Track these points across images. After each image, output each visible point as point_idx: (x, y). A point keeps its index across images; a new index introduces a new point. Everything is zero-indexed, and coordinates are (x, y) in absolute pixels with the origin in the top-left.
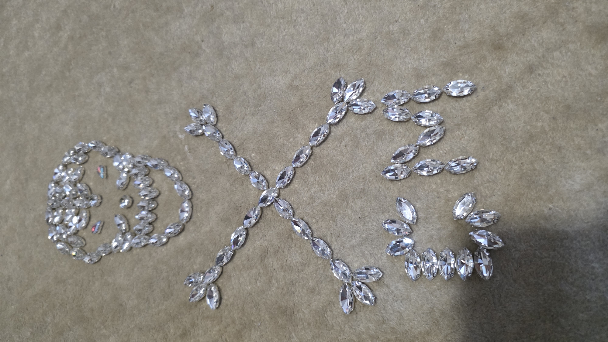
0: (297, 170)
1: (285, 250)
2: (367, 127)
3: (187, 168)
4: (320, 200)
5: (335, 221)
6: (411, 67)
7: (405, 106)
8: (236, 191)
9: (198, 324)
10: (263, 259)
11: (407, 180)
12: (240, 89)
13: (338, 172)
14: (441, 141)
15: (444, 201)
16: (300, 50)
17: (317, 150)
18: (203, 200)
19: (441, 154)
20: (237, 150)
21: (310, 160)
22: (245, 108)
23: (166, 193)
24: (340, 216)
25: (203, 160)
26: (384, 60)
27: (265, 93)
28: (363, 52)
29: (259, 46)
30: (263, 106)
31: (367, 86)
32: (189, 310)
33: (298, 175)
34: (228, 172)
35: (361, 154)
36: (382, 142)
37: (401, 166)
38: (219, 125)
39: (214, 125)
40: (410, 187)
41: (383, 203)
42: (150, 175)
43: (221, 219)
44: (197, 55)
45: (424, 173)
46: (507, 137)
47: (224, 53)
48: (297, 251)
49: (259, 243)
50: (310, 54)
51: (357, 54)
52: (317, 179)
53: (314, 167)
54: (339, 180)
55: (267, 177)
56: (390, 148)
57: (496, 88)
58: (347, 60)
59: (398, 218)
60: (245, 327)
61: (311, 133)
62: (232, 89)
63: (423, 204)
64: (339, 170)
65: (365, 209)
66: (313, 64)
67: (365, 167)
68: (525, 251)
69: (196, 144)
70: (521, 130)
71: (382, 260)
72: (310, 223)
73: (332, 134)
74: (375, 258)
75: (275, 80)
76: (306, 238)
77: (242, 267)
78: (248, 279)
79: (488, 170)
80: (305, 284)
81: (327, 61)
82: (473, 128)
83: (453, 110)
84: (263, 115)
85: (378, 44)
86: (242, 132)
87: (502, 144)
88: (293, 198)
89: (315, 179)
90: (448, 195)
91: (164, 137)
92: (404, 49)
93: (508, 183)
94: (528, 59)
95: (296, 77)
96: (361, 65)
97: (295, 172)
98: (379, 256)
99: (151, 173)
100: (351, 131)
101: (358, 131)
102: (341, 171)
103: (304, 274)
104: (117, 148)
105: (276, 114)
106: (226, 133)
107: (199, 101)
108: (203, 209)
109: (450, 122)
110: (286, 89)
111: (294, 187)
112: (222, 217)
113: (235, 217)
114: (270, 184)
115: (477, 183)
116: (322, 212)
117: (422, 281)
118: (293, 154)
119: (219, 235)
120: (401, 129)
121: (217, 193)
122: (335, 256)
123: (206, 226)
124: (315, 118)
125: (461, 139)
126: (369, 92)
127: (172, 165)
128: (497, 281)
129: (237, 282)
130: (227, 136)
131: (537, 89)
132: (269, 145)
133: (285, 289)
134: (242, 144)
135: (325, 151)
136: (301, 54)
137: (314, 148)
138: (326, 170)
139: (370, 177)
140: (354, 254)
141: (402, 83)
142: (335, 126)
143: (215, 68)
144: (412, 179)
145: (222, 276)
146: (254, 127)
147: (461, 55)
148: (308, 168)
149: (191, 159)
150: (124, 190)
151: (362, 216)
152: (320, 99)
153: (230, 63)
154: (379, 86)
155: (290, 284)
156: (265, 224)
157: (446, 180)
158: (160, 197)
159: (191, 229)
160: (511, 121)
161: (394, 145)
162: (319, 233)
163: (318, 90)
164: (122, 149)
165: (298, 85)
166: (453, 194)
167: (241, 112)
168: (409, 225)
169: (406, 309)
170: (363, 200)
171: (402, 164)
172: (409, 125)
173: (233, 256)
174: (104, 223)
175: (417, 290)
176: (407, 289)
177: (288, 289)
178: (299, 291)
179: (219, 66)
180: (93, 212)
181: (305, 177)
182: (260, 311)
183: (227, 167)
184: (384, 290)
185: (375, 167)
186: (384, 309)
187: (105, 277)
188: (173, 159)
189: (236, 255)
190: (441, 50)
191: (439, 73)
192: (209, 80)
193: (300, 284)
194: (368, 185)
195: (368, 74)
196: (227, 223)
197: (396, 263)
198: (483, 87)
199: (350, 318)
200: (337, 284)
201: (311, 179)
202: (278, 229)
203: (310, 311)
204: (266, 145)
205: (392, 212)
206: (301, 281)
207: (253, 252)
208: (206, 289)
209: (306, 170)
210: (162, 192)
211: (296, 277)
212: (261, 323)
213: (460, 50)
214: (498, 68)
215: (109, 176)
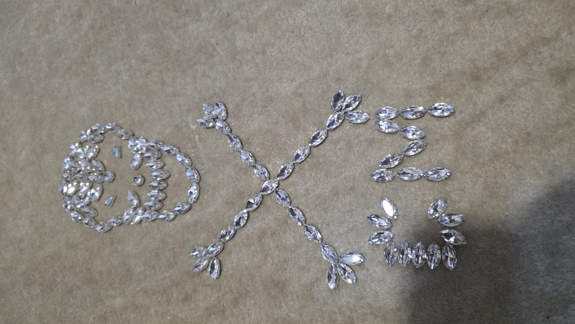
0: (297, 166)
1: (281, 233)
2: (360, 134)
3: (197, 155)
4: (314, 193)
5: (327, 212)
6: (401, 87)
7: (394, 120)
8: (241, 179)
9: (199, 291)
11: (391, 183)
12: (249, 91)
13: (332, 170)
14: (422, 152)
15: (420, 203)
16: (305, 62)
17: (314, 150)
18: (210, 185)
19: (421, 163)
20: (243, 144)
21: (308, 158)
22: (253, 107)
23: (176, 176)
24: (331, 208)
25: (212, 150)
26: (379, 79)
27: (271, 97)
28: (361, 71)
29: (270, 54)
30: (269, 108)
31: (363, 100)
32: (191, 278)
33: (297, 170)
34: (234, 162)
35: (353, 158)
36: (372, 149)
37: (387, 170)
38: (228, 120)
39: (225, 120)
40: (393, 189)
41: (369, 200)
42: (161, 158)
43: (226, 202)
44: (212, 56)
45: (406, 178)
46: (477, 154)
47: (237, 57)
48: (291, 234)
49: (258, 225)
50: (314, 67)
51: (356, 71)
52: (313, 175)
53: (311, 164)
54: (332, 177)
55: (269, 170)
56: (378, 155)
57: (471, 112)
58: (347, 75)
59: (381, 213)
60: (241, 296)
61: (311, 135)
62: (242, 90)
63: (403, 203)
64: (333, 169)
65: (353, 204)
66: (316, 75)
67: (356, 169)
68: (483, 248)
69: (206, 135)
70: (489, 150)
71: (364, 247)
72: (304, 212)
73: (329, 138)
74: (359, 246)
75: (282, 86)
76: (300, 224)
77: (241, 245)
78: (246, 255)
79: (459, 180)
80: (297, 262)
81: (329, 74)
82: (449, 144)
83: (433, 128)
84: (269, 115)
85: (375, 65)
86: (248, 128)
87: (472, 160)
88: (291, 189)
89: (311, 175)
90: (424, 198)
91: (177, 126)
92: (397, 72)
93: (474, 192)
94: (500, 91)
95: (301, 86)
96: (359, 81)
97: (294, 167)
98: (362, 244)
99: (162, 156)
100: (346, 137)
101: (352, 137)
102: (335, 170)
103: (296, 254)
104: (132, 132)
105: (281, 116)
106: (235, 128)
107: (211, 97)
108: (209, 192)
109: (431, 137)
110: (291, 95)
111: (292, 180)
112: (226, 201)
113: (238, 201)
114: (271, 176)
115: (449, 190)
116: (315, 203)
117: (397, 267)
118: (293, 151)
119: (223, 216)
120: (389, 139)
121: (223, 179)
122: (324, 241)
123: (211, 207)
124: (315, 122)
125: (438, 152)
126: (364, 105)
127: (183, 151)
128: (458, 271)
129: (236, 257)
130: (235, 130)
131: (504, 117)
132: (273, 142)
133: (278, 266)
134: (248, 139)
135: (321, 152)
136: (306, 66)
137: (312, 148)
138: (321, 168)
139: (360, 177)
140: (340, 241)
141: (393, 101)
142: (332, 132)
143: (227, 69)
144: (395, 182)
145: (223, 251)
146: (260, 125)
147: (444, 82)
148: (306, 165)
149: (201, 148)
150: (137, 170)
151: (350, 209)
152: (321, 107)
153: (242, 67)
154: (373, 101)
155: (283, 262)
156: (265, 209)
157: (424, 185)
158: (170, 179)
159: (198, 208)
160: (481, 141)
161: (382, 153)
162: (311, 221)
163: (320, 99)
164: (137, 133)
165: (302, 92)
166: (428, 197)
167: (249, 111)
168: (389, 220)
169: (381, 289)
170: (352, 196)
171: (388, 169)
172: (396, 137)
173: (235, 235)
174: (116, 197)
175: (392, 275)
176: (384, 273)
177: (281, 266)
178: (291, 268)
179: (231, 68)
180: (106, 187)
181: (302, 172)
182: (255, 283)
183: (234, 158)
184: (364, 272)
185: (365, 170)
186: (363, 288)
187: (115, 245)
188: (184, 146)
189: (237, 234)
190: (428, 75)
191: (425, 95)
192: (221, 79)
193: (292, 262)
194: (357, 184)
195: (365, 89)
196: (230, 206)
197: (376, 251)
198: (461, 111)
199: (333, 293)
200: (324, 264)
201: (308, 174)
202: (276, 215)
203: (299, 286)
204: (269, 142)
205: (376, 209)
206: (293, 260)
207: (252, 233)
208: (209, 262)
209: (304, 166)
210: (172, 174)
211: (289, 256)
212: (256, 293)
213: (444, 77)
214: (474, 96)
215: (123, 156)
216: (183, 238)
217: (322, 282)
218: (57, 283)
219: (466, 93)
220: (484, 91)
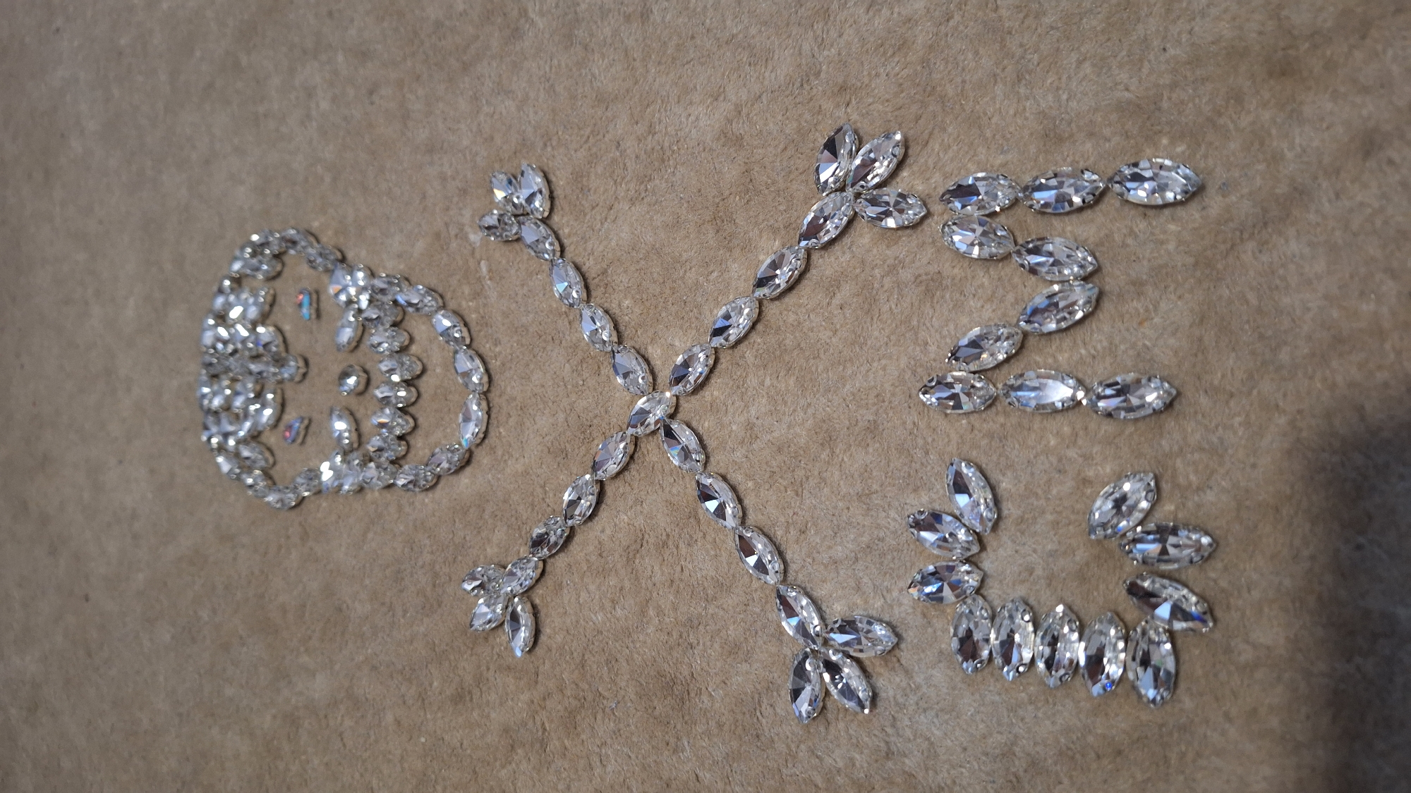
0: (722, 356)
1: (682, 545)
2: (900, 262)
3: (482, 317)
4: (768, 437)
5: (800, 493)
6: (1031, 108)
7: (999, 218)
8: (584, 388)
9: (488, 680)
10: (631, 555)
11: (985, 414)
12: (608, 132)
13: (817, 370)
14: (1086, 323)
15: (1071, 483)
16: (754, 37)
17: (772, 311)
18: (514, 398)
19: (1081, 358)
20: (592, 287)
21: (753, 333)
22: (615, 181)
23: (438, 370)
24: (812, 482)
25: (517, 302)
26: (964, 82)
27: (662, 148)
28: (912, 57)
30: (657, 182)
31: (910, 152)
32: (471, 645)
33: (724, 366)
34: (568, 337)
35: (876, 333)
36: (932, 307)
37: (971, 378)
38: (556, 218)
39: (544, 220)
40: (990, 434)
41: (918, 466)
42: (403, 324)
43: (549, 448)
46: (1270, 333)
48: (707, 552)
49: (625, 517)
50: (777, 52)
51: (896, 59)
52: (768, 382)
53: (761, 351)
54: (818, 391)
55: (652, 363)
56: (952, 327)
57: (1260, 188)
58: (869, 74)
60: (582, 706)
61: (763, 262)
62: (588, 131)
63: (1020, 482)
64: (821, 368)
65: (875, 473)
66: (782, 78)
67: (884, 369)
69: (504, 262)
70: (1313, 318)
71: (901, 605)
72: (741, 489)
73: (813, 271)
74: (885, 599)
75: (690, 115)
77: (585, 569)
78: (597, 597)
79: (1203, 416)
80: (720, 630)
81: (818, 74)
82: (1180, 297)
83: (1130, 241)
84: (656, 202)
86: (605, 243)
87: (1253, 353)
88: (705, 426)
89: (763, 383)
90: (1086, 468)
91: (437, 235)
93: (1252, 460)
95: (740, 112)
96: (902, 92)
97: (716, 361)
98: (895, 594)
99: (405, 319)
100: (858, 271)
101: (877, 271)
102: (827, 368)
103: (718, 607)
104: (340, 251)
105: (685, 205)
106: (571, 240)
107: (515, 153)
108: (511, 419)
109: (1118, 273)
110: (713, 142)
111: (712, 395)
112: (549, 444)
113: (577, 448)
114: (659, 381)
115: (1167, 448)
116: (770, 466)
117: (992, 675)
118: (715, 311)
119: (543, 487)
120: (983, 278)
121: (543, 386)
122: (790, 578)
123: (517, 460)
124: (776, 225)
125: (1140, 323)
126: (915, 168)
127: (452, 304)
129: (573, 600)
130: (572, 247)
131: (1376, 205)
132: (664, 282)
133: (675, 635)
135: (790, 313)
136: (755, 51)
137: (764, 303)
138: (788, 362)
139: (893, 395)
140: (835, 580)
141: (1001, 153)
142: (823, 252)
143: (553, 70)
144: (997, 414)
145: (542, 580)
146: (632, 233)
147: (1174, 86)
148: (748, 353)
149: (493, 295)
150: (351, 351)
151: (863, 489)
152: (792, 176)
153: (589, 60)
154: (942, 154)
155: (685, 626)
156: (642, 475)
157: (1086, 428)
158: (425, 378)
159: (485, 461)
160: (1287, 287)
161: (963, 320)
162: (760, 517)
163: (789, 153)
164: (350, 255)
165: (743, 133)
166: (1099, 468)
167: (606, 191)
168: (973, 531)
170: (871, 450)
171: (974, 373)
172: (1007, 270)
173: (569, 539)
174: (310, 421)
175: (977, 696)
176: (954, 688)
177: (681, 636)
178: (704, 644)
179: (563, 65)
180: (289, 394)
181: (739, 373)
182: (617, 675)
183: (568, 327)
184: (898, 679)
185: (909, 372)
186: (893, 726)
187: (310, 542)
188: (454, 291)
189: (577, 539)
190: (1120, 66)
191: (1107, 132)
192: (540, 100)
193: (708, 627)
194: (887, 414)
195: (918, 118)
196: (558, 459)
197: (935, 621)
198: (1224, 184)
199: (811, 730)
200: (790, 644)
201: (752, 381)
202: (670, 492)
203: (725, 695)
204: (655, 282)
205: (937, 492)
206: (710, 623)
207: (612, 538)
208: (507, 607)
209: (743, 357)
210: (430, 367)
211: (700, 610)
212: (619, 703)
213: (1173, 71)
214: (1274, 132)
215: (323, 313)
216: (452, 538)
217: (783, 693)
219: (1245, 121)
220: (1308, 111)
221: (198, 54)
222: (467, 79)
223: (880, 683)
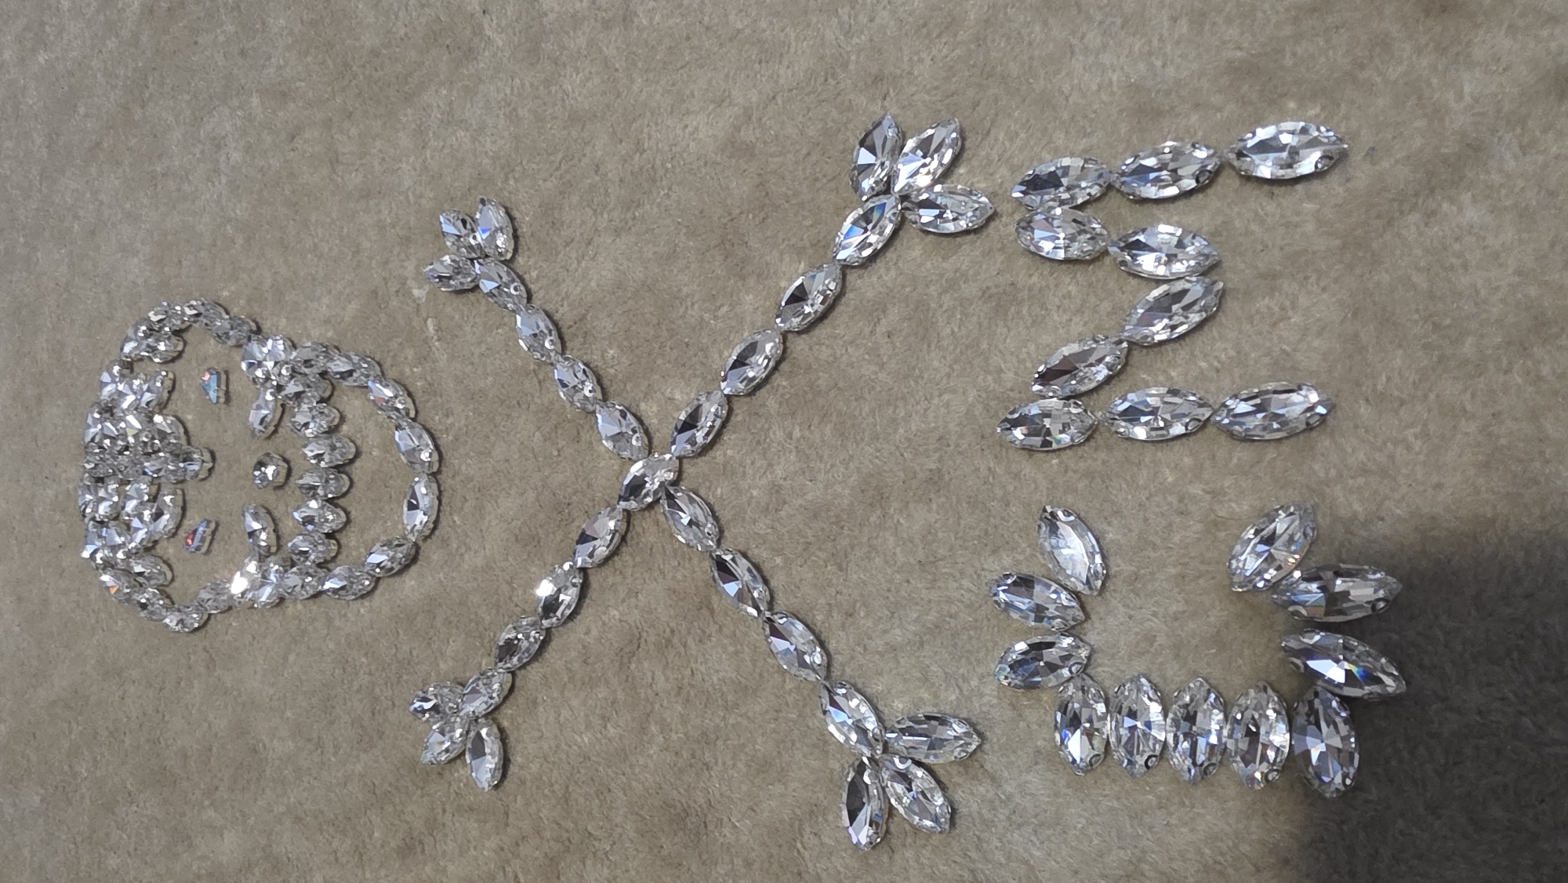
0: (736, 405)
1: (690, 642)
2: (962, 275)
3: (430, 385)
4: (800, 501)
5: (844, 566)
6: (1118, 81)
7: (1089, 211)
8: (560, 459)
9: (444, 825)
10: (625, 660)
11: (1080, 451)
12: (584, 155)
13: (861, 414)
14: (1206, 328)
15: (1199, 527)
16: (764, 31)
17: (800, 346)
18: (470, 479)
19: (1202, 371)
20: (566, 338)
21: (777, 375)
22: (595, 211)
23: (375, 453)
24: (859, 552)
25: (473, 364)
26: (1031, 58)
27: (653, 167)
28: (962, 36)
29: (645, 22)
30: (648, 207)
31: (968, 144)
32: (421, 784)
33: (739, 418)
34: (538, 401)
35: (935, 363)
36: (1006, 326)
37: (1065, 405)
38: (520, 260)
39: (505, 262)
40: (1089, 475)
41: (998, 521)
42: (332, 401)
43: (516, 536)
44: (470, 54)
45: (1140, 433)
46: (1448, 321)
47: (543, 45)
48: (724, 647)
49: (616, 613)
50: (794, 44)
51: (944, 40)
52: (797, 433)
53: (787, 396)
54: (862, 439)
55: (646, 422)
56: (1032, 347)
57: (1420, 150)
58: (911, 59)
59: (1043, 570)
60: (567, 850)
61: (786, 289)
62: (560, 156)
63: (1130, 530)
64: (866, 409)
65: (940, 535)
66: (802, 74)
67: (947, 405)
68: (1480, 713)
69: (456, 316)
70: (1503, 301)
71: (982, 695)
72: (766, 567)
73: (850, 295)
74: (961, 691)
75: (686, 126)
76: (753, 612)
77: (566, 679)
78: (582, 714)
79: (1367, 431)
80: (744, 745)
81: (845, 66)
82: (1324, 289)
83: (1253, 227)
84: (647, 232)
85: (1013, 7)
86: (581, 284)
87: (1426, 347)
88: (720, 491)
89: (790, 436)
90: (1216, 507)
91: (374, 294)
92: (1101, 23)
93: (1435, 479)
95: (750, 118)
96: (954, 76)
97: (730, 412)
99: (336, 393)
100: (908, 289)
101: (932, 288)
102: (872, 412)
103: (741, 716)
104: (257, 323)
105: (684, 230)
106: (540, 285)
107: (468, 187)
108: (468, 505)
109: (1242, 266)
110: (716, 154)
111: (725, 455)
112: (517, 531)
113: (553, 533)
114: (655, 442)
115: (1322, 475)
116: (804, 537)
117: (1108, 776)
118: (726, 354)
119: (510, 583)
120: (1071, 284)
121: (507, 461)
122: (836, 672)
123: (476, 552)
124: (800, 244)
125: (1274, 325)
126: (975, 163)
127: (391, 373)
128: (1366, 802)
129: (551, 719)
130: (542, 293)
132: (658, 324)
133: (685, 755)
134: (583, 318)
135: (824, 348)
136: (766, 46)
137: (790, 336)
138: (823, 407)
139: (961, 436)
140: (894, 672)
141: (1085, 136)
142: (861, 271)
143: (515, 92)
144: (1096, 449)
145: (511, 699)
146: (617, 270)
148: (769, 400)
149: (443, 358)
150: (269, 438)
151: (927, 557)
152: (818, 185)
153: (560, 76)
154: (1007, 144)
155: (699, 741)
156: (638, 559)
157: (1214, 457)
158: (358, 463)
159: (435, 557)
160: (1465, 266)
161: (1046, 339)
162: (792, 600)
163: (814, 158)
164: (266, 326)
165: (754, 140)
166: (1233, 505)
167: (583, 222)
168: (1076, 594)
169: (1049, 855)
170: (934, 506)
171: (1068, 398)
172: (1101, 274)
173: (544, 644)
174: (217, 525)
175: (1088, 804)
176: (1057, 795)
177: (693, 756)
178: (724, 764)
179: (527, 85)
180: (191, 494)
181: (759, 426)
182: (610, 808)
183: (538, 387)
184: (982, 789)
185: (980, 407)
186: (978, 848)
187: (218, 672)
188: (394, 357)
189: (555, 644)
190: (1229, 21)
191: (1216, 99)
192: (500, 127)
193: (728, 742)
194: (954, 462)
195: (976, 105)
196: (528, 548)
197: (1027, 712)
198: (1373, 149)
199: (871, 862)
200: (838, 756)
201: (777, 434)
202: (674, 578)
203: (754, 826)
204: (648, 324)
205: (1024, 552)
206: (731, 736)
207: (599, 640)
208: (468, 732)
209: (764, 405)
210: (364, 449)
211: (717, 721)
212: (614, 843)
213: (1296, 20)
214: (1435, 81)
215: (233, 397)
216: (395, 655)
217: (830, 817)
218: (79, 781)
219: (1394, 72)
220: (1478, 53)
221: (82, 110)
222: (409, 111)
223: (959, 796)
